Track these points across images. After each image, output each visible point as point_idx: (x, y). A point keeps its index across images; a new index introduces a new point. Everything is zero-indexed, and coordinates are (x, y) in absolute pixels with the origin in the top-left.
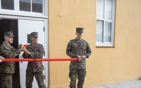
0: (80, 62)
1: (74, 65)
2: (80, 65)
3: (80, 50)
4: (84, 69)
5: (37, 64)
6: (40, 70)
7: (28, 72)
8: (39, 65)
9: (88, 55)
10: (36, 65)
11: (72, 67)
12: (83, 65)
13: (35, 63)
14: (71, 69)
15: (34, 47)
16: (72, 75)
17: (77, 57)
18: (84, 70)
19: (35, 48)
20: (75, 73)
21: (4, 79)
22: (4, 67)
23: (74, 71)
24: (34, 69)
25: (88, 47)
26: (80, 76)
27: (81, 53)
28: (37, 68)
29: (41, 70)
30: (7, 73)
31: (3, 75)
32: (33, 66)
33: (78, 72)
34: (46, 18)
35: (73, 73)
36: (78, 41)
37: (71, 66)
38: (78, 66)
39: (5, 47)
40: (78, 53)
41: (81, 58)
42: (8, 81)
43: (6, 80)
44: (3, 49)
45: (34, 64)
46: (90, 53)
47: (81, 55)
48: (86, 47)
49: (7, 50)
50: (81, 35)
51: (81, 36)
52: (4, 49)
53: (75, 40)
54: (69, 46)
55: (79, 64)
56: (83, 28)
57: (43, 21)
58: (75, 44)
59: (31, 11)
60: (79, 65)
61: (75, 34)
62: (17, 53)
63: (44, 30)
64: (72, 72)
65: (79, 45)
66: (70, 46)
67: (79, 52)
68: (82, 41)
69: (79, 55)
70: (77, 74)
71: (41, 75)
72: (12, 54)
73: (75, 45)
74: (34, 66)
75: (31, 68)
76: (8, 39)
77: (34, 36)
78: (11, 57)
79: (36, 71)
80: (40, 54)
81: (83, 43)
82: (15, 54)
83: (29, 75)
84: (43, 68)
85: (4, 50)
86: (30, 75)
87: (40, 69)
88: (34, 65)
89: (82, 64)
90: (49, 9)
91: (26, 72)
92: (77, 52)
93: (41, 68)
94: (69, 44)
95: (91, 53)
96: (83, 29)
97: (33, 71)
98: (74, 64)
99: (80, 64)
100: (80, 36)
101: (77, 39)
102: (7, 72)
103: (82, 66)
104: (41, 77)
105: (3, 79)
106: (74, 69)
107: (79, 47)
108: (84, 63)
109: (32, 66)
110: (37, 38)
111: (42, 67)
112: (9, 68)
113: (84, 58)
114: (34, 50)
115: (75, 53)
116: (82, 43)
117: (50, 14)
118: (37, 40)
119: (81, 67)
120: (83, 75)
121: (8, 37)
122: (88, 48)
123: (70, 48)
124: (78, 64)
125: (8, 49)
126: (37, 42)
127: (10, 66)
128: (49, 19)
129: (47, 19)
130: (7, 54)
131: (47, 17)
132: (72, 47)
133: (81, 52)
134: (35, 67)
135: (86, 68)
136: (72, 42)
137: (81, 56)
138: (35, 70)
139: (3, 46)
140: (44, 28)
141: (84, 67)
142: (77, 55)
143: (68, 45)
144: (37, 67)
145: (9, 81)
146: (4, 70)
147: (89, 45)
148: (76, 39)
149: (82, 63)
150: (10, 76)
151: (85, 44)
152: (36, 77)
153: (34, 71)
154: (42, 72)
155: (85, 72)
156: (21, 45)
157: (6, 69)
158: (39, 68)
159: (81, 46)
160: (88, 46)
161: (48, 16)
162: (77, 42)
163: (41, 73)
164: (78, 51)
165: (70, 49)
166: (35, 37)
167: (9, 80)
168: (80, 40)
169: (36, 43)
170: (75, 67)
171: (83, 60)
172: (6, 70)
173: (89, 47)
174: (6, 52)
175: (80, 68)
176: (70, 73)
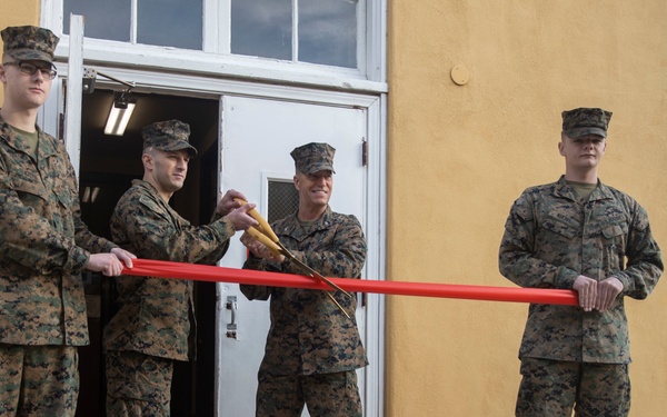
0: (591, 321)
1: (548, 338)
2: (593, 338)
3: (586, 242)
4: (615, 365)
5: (322, 327)
6: (341, 362)
7: (269, 376)
8: (335, 332)
9: (641, 276)
10: (317, 333)
11: (537, 352)
12: (610, 337)
13: (311, 322)
14: (529, 364)
15: (307, 229)
16: (538, 405)
17: (567, 285)
18: (614, 372)
19: (313, 235)
20: (559, 393)
21: (127, 387)
22: (130, 318)
23: (552, 378)
24: (306, 356)
25: (637, 230)
26: (591, 411)
27: (594, 261)
28: (325, 352)
29: (348, 362)
30: (147, 351)
31: (119, 364)
32: (301, 341)
33: (577, 383)
34: (378, 94)
35: (544, 386)
36: (573, 190)
37: (530, 346)
38: (579, 342)
39: (145, 202)
40: (576, 264)
41: (594, 289)
42: (145, 404)
43: (138, 395)
44: (130, 212)
45: (307, 324)
46: (653, 267)
47: (593, 271)
48: (626, 229)
49: (155, 218)
50: (592, 152)
51: (593, 161)
52: (141, 213)
53: (558, 187)
54: (515, 224)
55: (585, 328)
56: (604, 109)
57: (356, 107)
58: (556, 210)
59: (290, 58)
60: (581, 337)
61: (558, 150)
62: (210, 234)
63: (365, 161)
64: (536, 381)
65: (583, 213)
66: (523, 222)
67: (580, 254)
68: (602, 193)
69: (585, 272)
70: (568, 395)
71: (346, 396)
72: (181, 242)
73: (554, 214)
74: (307, 340)
75: (288, 353)
76: (157, 164)
77: (308, 163)
78: (176, 254)
79: (319, 368)
80: (343, 264)
81: (607, 203)
82: (198, 243)
83: (274, 395)
84: (361, 358)
85: (138, 218)
86: (282, 397)
87: (343, 356)
88: (307, 333)
89: (602, 330)
90: (396, 42)
91: (260, 382)
92: (571, 256)
93: (348, 351)
94: (521, 211)
95: (661, 268)
96: (609, 115)
97: (300, 369)
98: (550, 329)
99: (591, 329)
100: (584, 161)
101: (568, 183)
102: (148, 346)
103: (603, 342)
104: (344, 405)
105: (120, 389)
106: (552, 362)
107: (582, 224)
108: (613, 328)
109: (291, 340)
110: (324, 182)
111: (353, 348)
112: (157, 324)
113: (615, 290)
114: (310, 243)
115: (557, 263)
116: (598, 201)
117: (398, 70)
118: (326, 189)
119: (595, 350)
120: (607, 404)
121: (160, 150)
122: (638, 238)
123: (522, 233)
124: (573, 332)
125: (161, 211)
126: (324, 201)
127: (166, 315)
128: (395, 95)
129: (383, 95)
130: (154, 239)
131: (381, 86)
132: (537, 229)
133: (596, 256)
134: (314, 347)
135: (630, 365)
136: (535, 196)
137: (595, 276)
138: (314, 364)
139: (131, 197)
140: (365, 146)
141: (617, 349)
142: (568, 271)
143: (515, 219)
144: (324, 343)
145: (150, 403)
146: (130, 335)
147: (646, 216)
148: (558, 183)
149: (605, 324)
150: (161, 376)
151: (620, 207)
152: (316, 408)
153: (305, 366)
154: (354, 374)
155: (621, 387)
156: (233, 196)
157: (145, 329)
158: (336, 349)
159: (592, 218)
160: (642, 226)
161: (387, 81)
162: (567, 195)
163: (344, 379)
164: (577, 247)
165: (523, 241)
166: (314, 170)
167: (150, 396)
168: (584, 185)
169: (322, 205)
170: (559, 349)
171: (607, 306)
172: (140, 335)
173: (648, 228)
174: (152, 229)
175: (591, 354)
176: (522, 388)
